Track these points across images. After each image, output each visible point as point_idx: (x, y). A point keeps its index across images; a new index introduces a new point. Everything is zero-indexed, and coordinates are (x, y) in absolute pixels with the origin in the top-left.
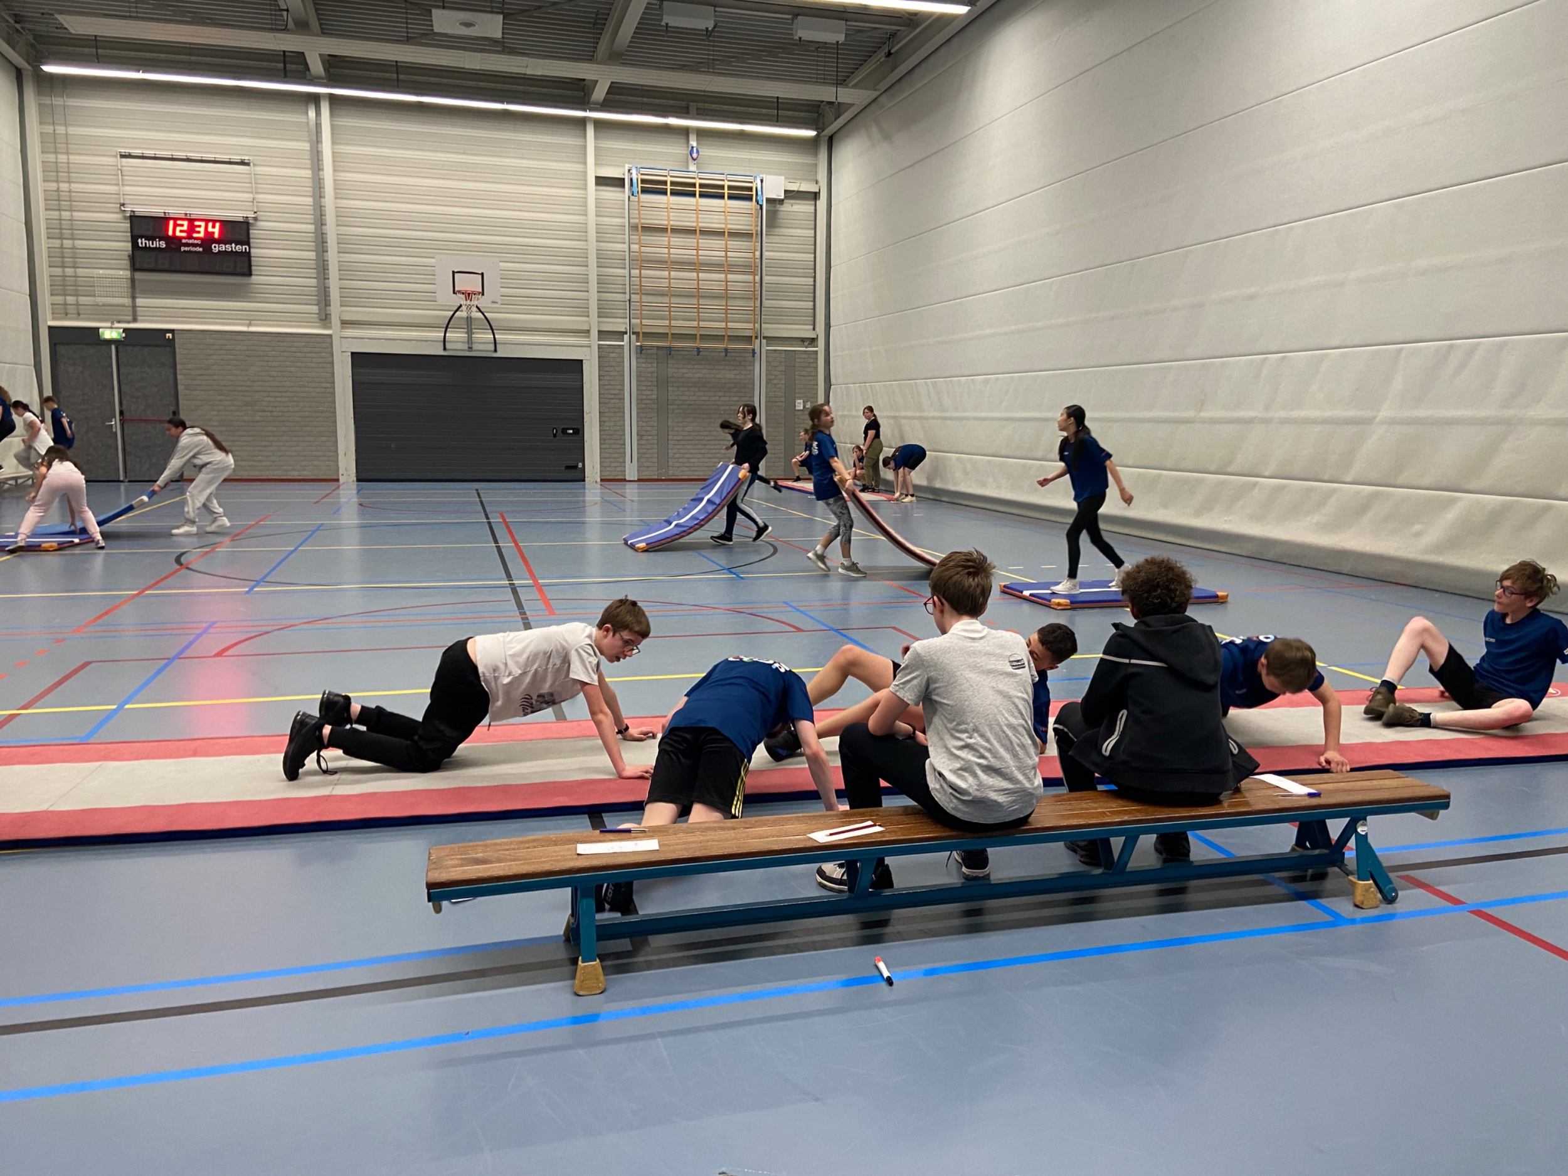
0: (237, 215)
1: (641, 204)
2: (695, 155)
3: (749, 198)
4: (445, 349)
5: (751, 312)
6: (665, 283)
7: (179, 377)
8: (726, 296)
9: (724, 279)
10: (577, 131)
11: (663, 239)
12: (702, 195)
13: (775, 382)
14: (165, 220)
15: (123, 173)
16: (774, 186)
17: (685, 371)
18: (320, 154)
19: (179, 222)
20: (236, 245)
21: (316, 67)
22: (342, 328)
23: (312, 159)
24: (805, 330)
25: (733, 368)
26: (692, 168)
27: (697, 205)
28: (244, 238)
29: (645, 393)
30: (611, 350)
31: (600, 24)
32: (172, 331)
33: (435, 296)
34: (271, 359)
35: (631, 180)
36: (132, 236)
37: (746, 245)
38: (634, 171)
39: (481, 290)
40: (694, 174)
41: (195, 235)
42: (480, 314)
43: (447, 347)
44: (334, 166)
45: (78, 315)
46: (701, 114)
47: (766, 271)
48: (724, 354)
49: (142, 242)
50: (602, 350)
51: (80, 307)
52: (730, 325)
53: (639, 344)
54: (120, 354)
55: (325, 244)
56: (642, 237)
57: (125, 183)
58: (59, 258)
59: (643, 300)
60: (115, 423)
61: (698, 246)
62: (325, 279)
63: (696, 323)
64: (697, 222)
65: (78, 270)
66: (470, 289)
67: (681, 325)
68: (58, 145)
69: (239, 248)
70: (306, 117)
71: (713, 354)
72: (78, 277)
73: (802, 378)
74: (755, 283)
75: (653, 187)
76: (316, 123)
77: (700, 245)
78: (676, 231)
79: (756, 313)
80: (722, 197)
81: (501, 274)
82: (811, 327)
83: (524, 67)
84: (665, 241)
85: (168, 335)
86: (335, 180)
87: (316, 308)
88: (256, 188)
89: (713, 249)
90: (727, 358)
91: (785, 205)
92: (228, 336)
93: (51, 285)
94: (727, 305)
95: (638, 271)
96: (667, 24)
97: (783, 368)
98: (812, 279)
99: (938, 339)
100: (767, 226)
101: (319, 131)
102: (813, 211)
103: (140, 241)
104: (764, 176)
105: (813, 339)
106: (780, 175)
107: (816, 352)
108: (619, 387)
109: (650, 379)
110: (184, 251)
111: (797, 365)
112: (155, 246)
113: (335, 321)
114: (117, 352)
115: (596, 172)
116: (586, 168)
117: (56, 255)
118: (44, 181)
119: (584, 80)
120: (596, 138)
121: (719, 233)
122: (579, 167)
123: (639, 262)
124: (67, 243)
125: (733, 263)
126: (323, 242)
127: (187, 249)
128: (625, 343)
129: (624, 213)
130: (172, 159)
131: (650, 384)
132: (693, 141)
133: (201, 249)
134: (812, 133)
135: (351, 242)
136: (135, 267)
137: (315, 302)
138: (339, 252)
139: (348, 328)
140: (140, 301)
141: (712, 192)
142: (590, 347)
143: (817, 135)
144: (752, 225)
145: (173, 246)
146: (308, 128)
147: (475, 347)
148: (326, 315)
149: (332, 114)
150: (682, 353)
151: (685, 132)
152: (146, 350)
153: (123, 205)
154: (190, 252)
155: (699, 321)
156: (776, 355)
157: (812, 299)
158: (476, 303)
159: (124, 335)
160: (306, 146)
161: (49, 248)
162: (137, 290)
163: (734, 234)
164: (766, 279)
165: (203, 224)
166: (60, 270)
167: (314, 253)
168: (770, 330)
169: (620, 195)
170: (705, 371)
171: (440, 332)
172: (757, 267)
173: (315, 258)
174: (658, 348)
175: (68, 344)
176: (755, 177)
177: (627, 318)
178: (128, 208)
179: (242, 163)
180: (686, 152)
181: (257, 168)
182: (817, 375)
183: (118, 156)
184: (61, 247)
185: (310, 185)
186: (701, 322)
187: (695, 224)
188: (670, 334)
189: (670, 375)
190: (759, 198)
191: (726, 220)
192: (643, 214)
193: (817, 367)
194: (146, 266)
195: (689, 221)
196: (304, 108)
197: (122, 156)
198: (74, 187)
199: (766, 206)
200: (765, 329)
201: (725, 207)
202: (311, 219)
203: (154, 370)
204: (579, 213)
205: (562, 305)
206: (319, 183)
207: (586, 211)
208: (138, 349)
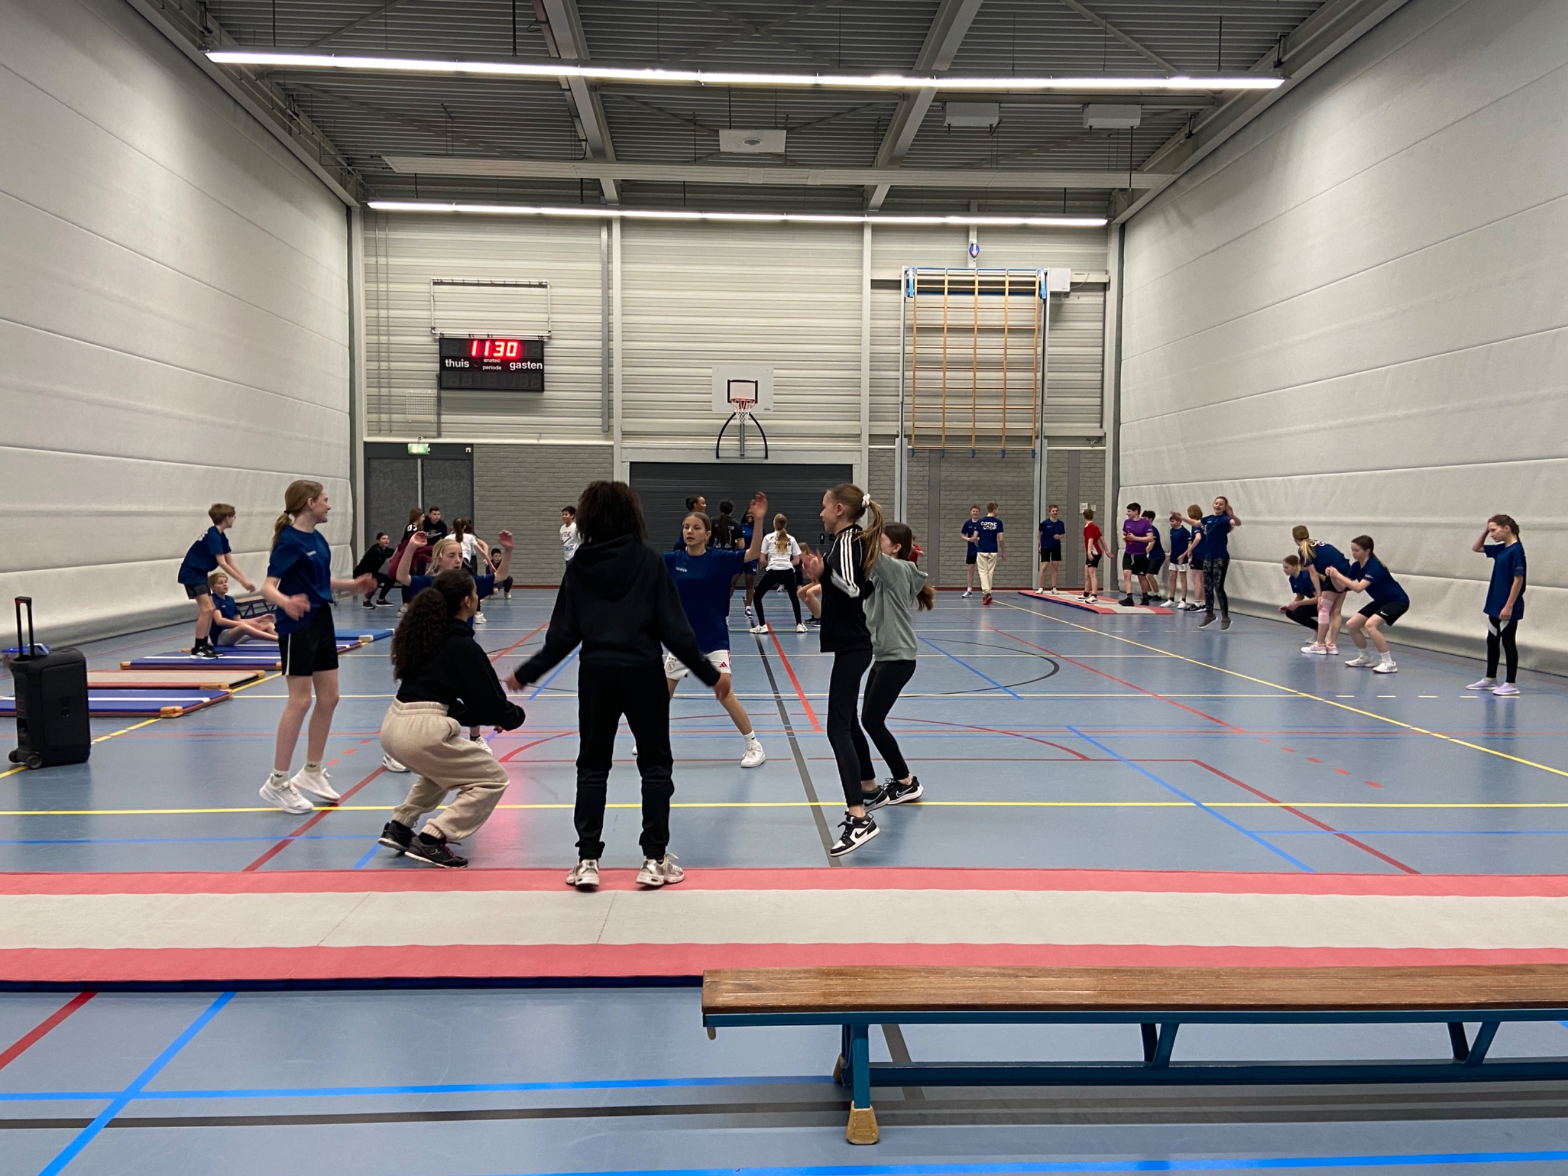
0: (531, 334)
1: (917, 305)
2: (975, 252)
3: (1032, 293)
4: (718, 457)
5: (1032, 411)
6: (939, 384)
7: (475, 489)
8: (1004, 394)
9: (1003, 378)
10: (855, 237)
11: (938, 340)
12: (981, 293)
13: (1056, 484)
14: (469, 341)
15: (436, 299)
16: (1059, 279)
17: (959, 474)
18: (610, 273)
19: (482, 343)
20: (531, 363)
21: (610, 192)
22: (623, 439)
23: (603, 280)
24: (1090, 428)
25: (1011, 470)
26: (972, 265)
27: (976, 303)
28: (538, 356)
29: (916, 497)
30: (882, 454)
31: (881, 130)
32: (471, 445)
33: (711, 406)
34: (557, 470)
35: (908, 281)
36: (440, 357)
37: (1029, 341)
38: (911, 273)
39: (754, 398)
40: (974, 272)
41: (495, 355)
42: (753, 421)
43: (720, 455)
44: (623, 284)
45: (390, 432)
46: (983, 211)
47: (1049, 367)
48: (1001, 455)
49: (449, 363)
50: (872, 454)
51: (392, 424)
52: (1008, 425)
53: (910, 447)
54: (425, 468)
55: (611, 359)
56: (917, 338)
57: (437, 308)
58: (378, 379)
59: (916, 402)
61: (975, 345)
62: (609, 392)
63: (972, 423)
64: (976, 320)
65: (392, 390)
66: (744, 397)
67: (956, 426)
68: (379, 275)
69: (534, 366)
70: (598, 239)
71: (988, 456)
72: (392, 396)
73: (1088, 479)
74: (1036, 380)
75: (930, 287)
76: (608, 245)
77: (977, 344)
78: (953, 330)
79: (1037, 411)
80: (1002, 293)
81: (775, 381)
82: (1098, 425)
83: (805, 178)
84: (940, 341)
85: (467, 449)
86: (622, 297)
87: (601, 419)
88: (551, 308)
89: (990, 347)
90: (1004, 459)
91: (1071, 298)
92: (519, 449)
93: (368, 404)
94: (1005, 404)
95: (912, 373)
96: (949, 125)
97: (1066, 469)
98: (1100, 374)
99: (1248, 435)
100: (1050, 321)
101: (610, 251)
102: (1102, 303)
103: (447, 361)
104: (1048, 269)
105: (1100, 438)
106: (1066, 266)
107: (1104, 451)
108: (889, 492)
109: (922, 483)
110: (486, 370)
111: (1082, 465)
112: (460, 366)
113: (617, 432)
114: (422, 465)
115: (872, 276)
116: (862, 272)
117: (374, 376)
118: (367, 308)
119: (863, 186)
120: (873, 242)
121: (999, 331)
122: (856, 272)
123: (913, 364)
124: (384, 365)
125: (1013, 361)
126: (609, 357)
127: (487, 368)
128: (897, 446)
129: (900, 315)
130: (478, 285)
131: (921, 488)
132: (973, 238)
133: (500, 368)
134: (1102, 222)
135: (634, 356)
136: (441, 387)
137: (600, 415)
138: (623, 366)
139: (629, 439)
140: (444, 418)
141: (992, 289)
142: (860, 451)
143: (1107, 223)
144: (1034, 320)
145: (475, 366)
146: (601, 249)
147: (747, 454)
148: (609, 426)
149: (622, 236)
150: (956, 455)
151: (965, 230)
152: (447, 464)
153: (433, 328)
154: (490, 370)
155: (975, 421)
156: (1058, 455)
157: (1099, 395)
158: (749, 411)
159: (429, 449)
160: (598, 267)
161: (368, 369)
162: (443, 408)
163: (1013, 331)
164: (1048, 375)
165: (503, 344)
166: (376, 390)
167: (600, 368)
168: (1051, 429)
169: (897, 297)
170: (980, 474)
171: (715, 439)
172: (1039, 364)
173: (601, 373)
174: (931, 450)
175: (380, 458)
176: (1039, 271)
177: (898, 421)
178: (438, 332)
179: (541, 286)
180: (965, 250)
181: (553, 290)
182: (1104, 477)
183: (432, 284)
184: (379, 369)
185: (600, 303)
186: (976, 423)
187: (973, 322)
188: (943, 438)
189: (943, 477)
190: (1042, 292)
191: (1006, 316)
192: (919, 315)
193: (1104, 467)
194: (451, 385)
195: (966, 319)
196: (598, 231)
197: (435, 283)
198: (392, 313)
199: (1051, 300)
200: (1046, 428)
201: (1005, 304)
202: (599, 335)
203: (454, 482)
204: (854, 317)
205: (833, 410)
206: (609, 301)
207: (861, 314)
208: (440, 462)
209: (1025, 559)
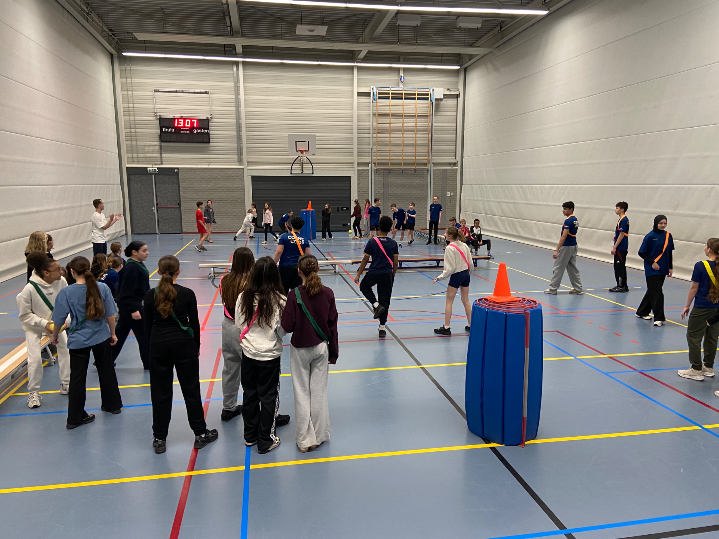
0: (203, 116)
1: (378, 104)
2: (402, 80)
3: (427, 99)
4: (291, 173)
5: (427, 152)
6: (388, 140)
7: (181, 188)
8: (415, 144)
9: (415, 137)
10: (349, 72)
11: (387, 120)
12: (405, 99)
13: (437, 184)
14: (173, 119)
15: (156, 99)
16: (438, 93)
17: (396, 180)
18: (239, 87)
19: (180, 120)
20: (203, 130)
21: (239, 49)
22: (248, 165)
23: (235, 90)
24: (451, 159)
25: (418, 178)
26: (401, 86)
27: (403, 103)
28: (207, 127)
29: (378, 190)
30: (363, 171)
31: (365, 25)
32: (177, 168)
34: (218, 180)
35: (374, 93)
36: (160, 127)
37: (426, 121)
38: (375, 89)
39: (308, 149)
40: (402, 89)
41: (186, 126)
44: (245, 93)
45: (138, 162)
46: (406, 61)
47: (434, 132)
48: (414, 171)
49: (164, 129)
50: (359, 172)
51: (139, 158)
52: (417, 158)
53: (376, 168)
54: (156, 179)
55: (241, 128)
56: (378, 119)
57: (157, 103)
59: (378, 148)
60: (154, 209)
62: (240, 143)
64: (403, 111)
65: (138, 142)
66: (303, 149)
67: (395, 159)
68: (128, 87)
69: (205, 131)
70: (232, 71)
71: (409, 172)
72: (138, 145)
73: (450, 181)
74: (429, 138)
75: (383, 96)
76: (237, 74)
77: (404, 122)
78: (393, 116)
79: (429, 152)
80: (414, 99)
82: (454, 158)
83: (332, 47)
85: (176, 170)
86: (245, 99)
87: (236, 156)
88: (212, 104)
89: (410, 123)
90: (416, 173)
91: (443, 101)
92: (200, 170)
93: (127, 149)
94: (416, 149)
95: (376, 135)
96: (399, 24)
97: (441, 177)
98: (455, 135)
100: (435, 111)
101: (238, 77)
102: (456, 103)
103: (163, 129)
104: (434, 88)
105: (455, 163)
106: (442, 87)
107: (457, 169)
108: (367, 188)
109: (381, 184)
110: (182, 133)
111: (448, 175)
112: (170, 131)
113: (245, 162)
114: (155, 178)
115: (358, 90)
116: (353, 89)
117: (129, 136)
118: (123, 103)
119: (355, 50)
120: (358, 74)
121: (413, 116)
122: (350, 88)
123: (376, 131)
124: (133, 130)
125: (419, 129)
128: (369, 168)
129: (370, 108)
130: (177, 92)
131: (380, 186)
132: (402, 73)
133: (189, 132)
134: (458, 67)
135: (251, 127)
136: (161, 140)
137: (237, 154)
138: (246, 131)
139: (250, 165)
140: (164, 155)
141: (410, 97)
142: (354, 170)
143: (460, 68)
144: (428, 111)
145: (177, 131)
146: (234, 76)
147: (304, 172)
148: (241, 159)
149: (243, 70)
150: (395, 172)
151: (398, 69)
152: (167, 177)
153: (156, 113)
154: (184, 133)
155: (403, 156)
156: (438, 171)
157: (455, 144)
158: (306, 155)
159: (157, 170)
160: (232, 84)
161: (125, 132)
162: (163, 151)
163: (419, 116)
164: (434, 136)
165: (189, 121)
166: (130, 142)
167: (236, 132)
168: (435, 160)
169: (369, 100)
170: (405, 180)
171: (289, 165)
172: (430, 131)
173: (236, 134)
174: (384, 169)
175: (134, 175)
176: (430, 89)
177: (370, 156)
178: (158, 114)
179: (206, 93)
180: (398, 79)
181: (212, 95)
182: (457, 180)
183: (154, 91)
184: (131, 132)
185: (234, 102)
186: (404, 157)
187: (402, 112)
188: (390, 163)
189: (389, 182)
190: (432, 99)
191: (416, 109)
192: (379, 108)
193: (457, 176)
194: (166, 140)
195: (399, 111)
196: (232, 67)
197: (155, 91)
198: (135, 105)
199: (435, 102)
200: (433, 159)
201: (416, 104)
202: (235, 117)
203: (170, 186)
204: (349, 109)
205: (342, 151)
206: (238, 101)
207: (353, 108)
208: (163, 176)
209: (424, 216)
